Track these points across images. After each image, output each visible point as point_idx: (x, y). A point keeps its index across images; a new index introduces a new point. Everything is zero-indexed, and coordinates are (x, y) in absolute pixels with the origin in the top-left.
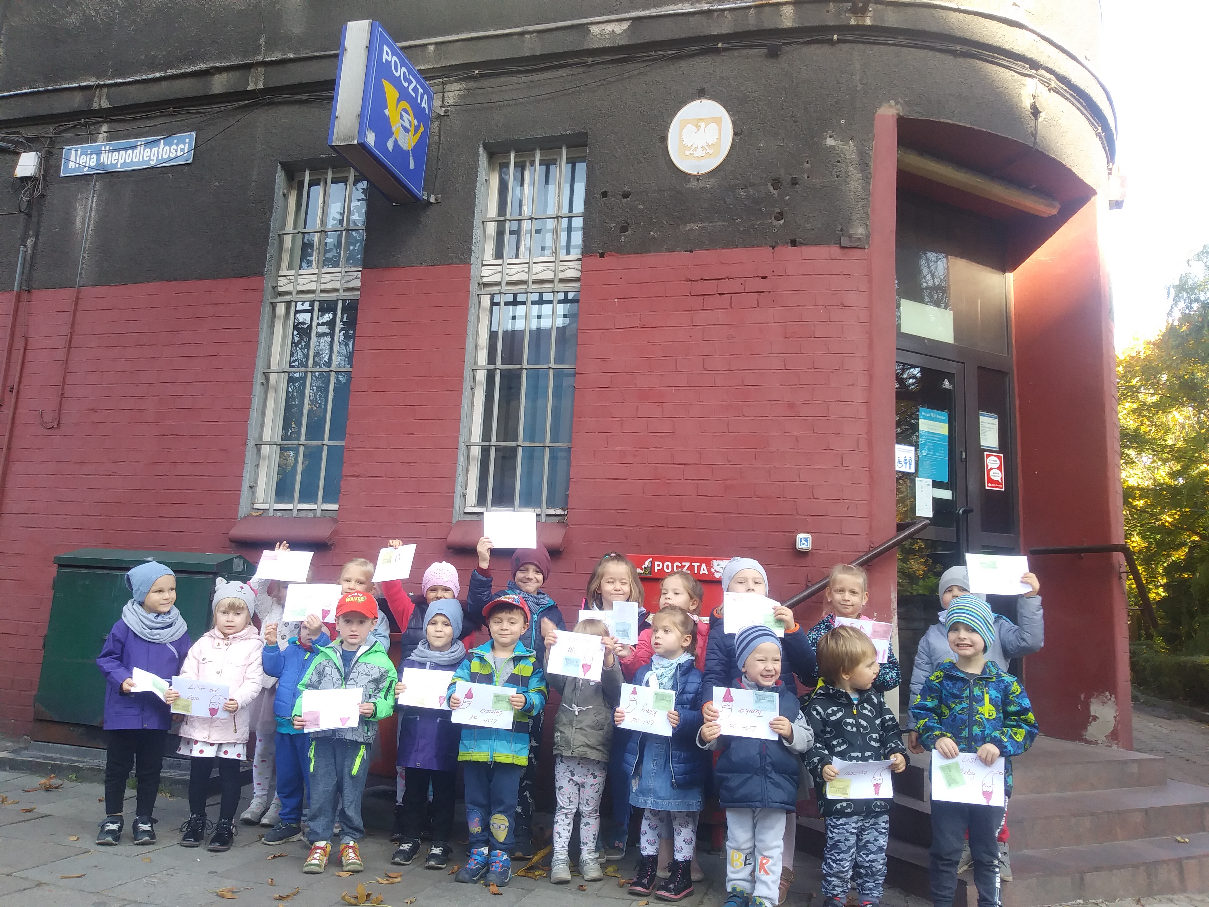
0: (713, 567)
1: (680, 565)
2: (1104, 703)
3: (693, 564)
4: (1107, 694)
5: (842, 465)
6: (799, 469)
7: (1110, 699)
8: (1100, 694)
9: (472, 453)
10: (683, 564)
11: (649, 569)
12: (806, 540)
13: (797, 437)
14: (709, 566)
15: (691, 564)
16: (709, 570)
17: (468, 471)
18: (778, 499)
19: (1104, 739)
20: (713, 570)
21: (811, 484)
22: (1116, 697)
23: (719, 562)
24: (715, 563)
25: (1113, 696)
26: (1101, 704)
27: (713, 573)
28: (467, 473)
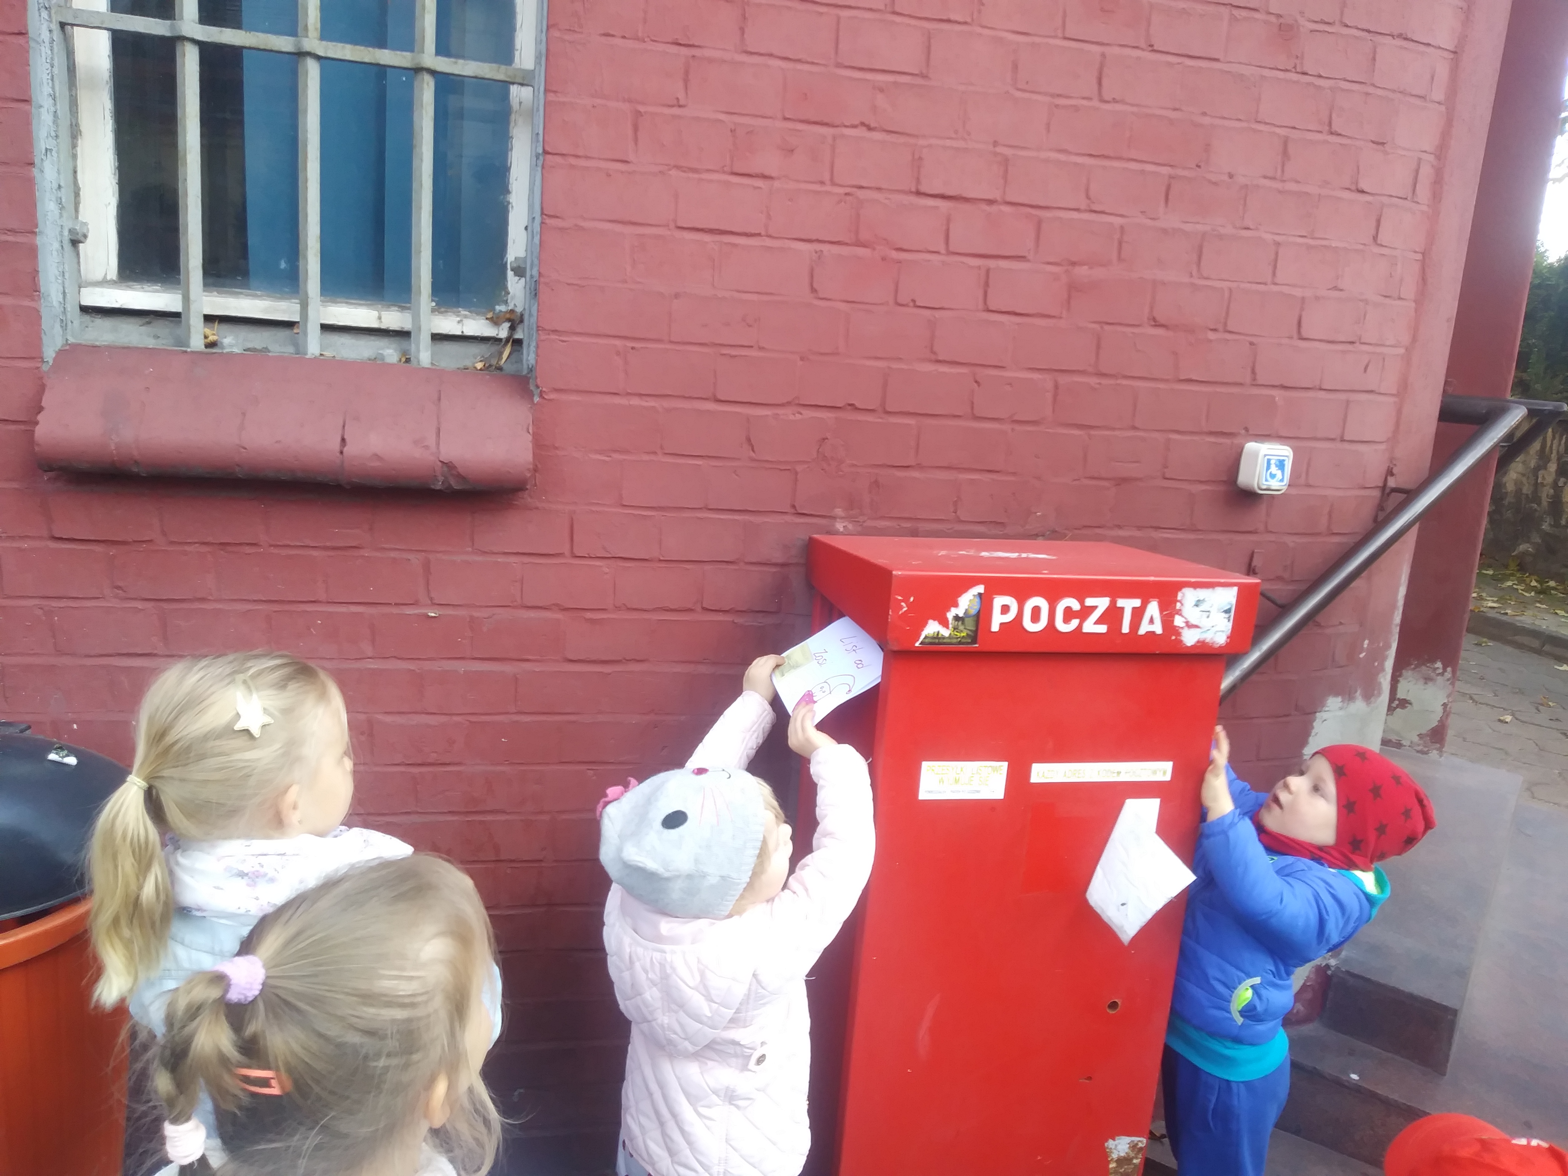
0: (1179, 612)
1: (1075, 605)
2: (1427, 680)
3: (1121, 603)
4: (1439, 665)
5: (1375, 238)
6: (1278, 244)
7: (1442, 674)
8: (1424, 664)
9: (80, 58)
10: (1090, 602)
11: (970, 624)
12: (1281, 465)
13: (1286, 141)
14: (1169, 608)
15: (1113, 603)
16: (1167, 622)
17: (75, 133)
18: (1212, 336)
19: (1416, 739)
20: (1178, 621)
21: (1298, 292)
22: (1454, 672)
23: (1202, 593)
24: (1188, 597)
25: (1449, 669)
26: (1422, 681)
27: (1176, 631)
28: (74, 146)
